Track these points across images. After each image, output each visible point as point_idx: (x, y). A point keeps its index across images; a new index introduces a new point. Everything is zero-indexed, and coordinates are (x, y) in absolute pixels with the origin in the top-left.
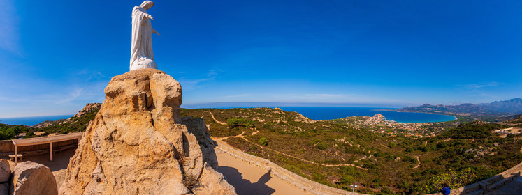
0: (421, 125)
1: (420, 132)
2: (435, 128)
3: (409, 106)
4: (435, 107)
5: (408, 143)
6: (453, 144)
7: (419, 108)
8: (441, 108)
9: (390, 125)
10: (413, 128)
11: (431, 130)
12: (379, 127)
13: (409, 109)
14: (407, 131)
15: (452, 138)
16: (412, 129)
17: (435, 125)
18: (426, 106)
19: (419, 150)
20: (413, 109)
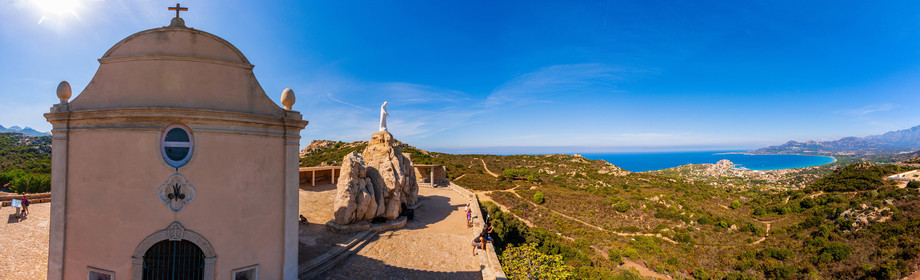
0: (784, 172)
1: (783, 183)
2: (805, 175)
3: (768, 146)
4: (804, 145)
5: (761, 201)
6: (824, 201)
7: (781, 148)
8: (813, 146)
9: (740, 175)
10: (774, 178)
11: (800, 179)
12: (725, 179)
13: (767, 150)
14: (764, 183)
15: (825, 190)
16: (771, 180)
17: (805, 171)
18: (791, 144)
19: (774, 211)
20: (773, 149)
